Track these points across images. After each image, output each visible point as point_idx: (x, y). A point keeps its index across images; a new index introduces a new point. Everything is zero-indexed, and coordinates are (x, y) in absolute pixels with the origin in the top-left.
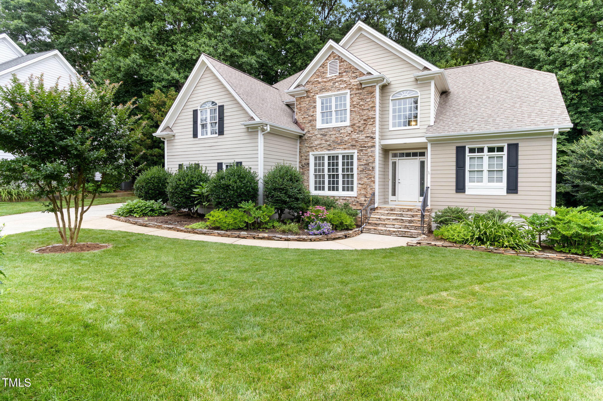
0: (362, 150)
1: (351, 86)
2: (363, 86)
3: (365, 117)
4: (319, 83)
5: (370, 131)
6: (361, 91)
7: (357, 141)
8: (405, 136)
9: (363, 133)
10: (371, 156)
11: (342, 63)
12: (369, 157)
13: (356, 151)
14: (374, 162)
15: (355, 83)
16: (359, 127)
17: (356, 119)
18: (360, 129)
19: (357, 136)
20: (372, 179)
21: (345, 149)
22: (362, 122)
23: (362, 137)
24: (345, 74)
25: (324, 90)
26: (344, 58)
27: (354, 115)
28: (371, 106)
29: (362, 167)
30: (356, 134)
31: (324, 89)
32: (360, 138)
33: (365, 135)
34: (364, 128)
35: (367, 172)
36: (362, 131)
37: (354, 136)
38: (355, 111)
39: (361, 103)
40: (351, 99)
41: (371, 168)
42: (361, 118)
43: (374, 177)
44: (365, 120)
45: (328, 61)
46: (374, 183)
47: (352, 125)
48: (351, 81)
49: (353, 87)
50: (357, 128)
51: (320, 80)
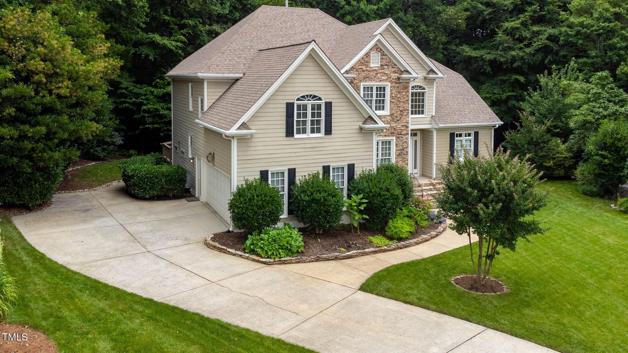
0: (399, 137)
1: (391, 79)
2: (400, 81)
3: (401, 109)
4: (364, 71)
5: (405, 120)
6: (398, 85)
7: (395, 129)
8: (416, 123)
9: (399, 122)
10: (405, 142)
11: (384, 57)
12: (404, 143)
13: (394, 138)
14: (407, 147)
15: (394, 77)
16: (397, 117)
17: (394, 109)
18: (398, 119)
19: (395, 124)
20: (407, 162)
21: (385, 136)
22: (399, 112)
23: (399, 126)
24: (386, 67)
25: (367, 79)
26: (386, 52)
27: (393, 105)
28: (406, 99)
29: (399, 152)
30: (394, 122)
31: (367, 77)
32: (398, 126)
33: (401, 124)
34: (400, 118)
35: (403, 156)
36: (398, 120)
37: (392, 125)
38: (393, 102)
39: (399, 96)
40: (391, 90)
41: (405, 152)
42: (399, 109)
43: (408, 160)
44: (401, 111)
45: (371, 51)
46: (407, 165)
47: (391, 115)
48: (391, 74)
49: (393, 80)
50: (395, 118)
51: (364, 68)
